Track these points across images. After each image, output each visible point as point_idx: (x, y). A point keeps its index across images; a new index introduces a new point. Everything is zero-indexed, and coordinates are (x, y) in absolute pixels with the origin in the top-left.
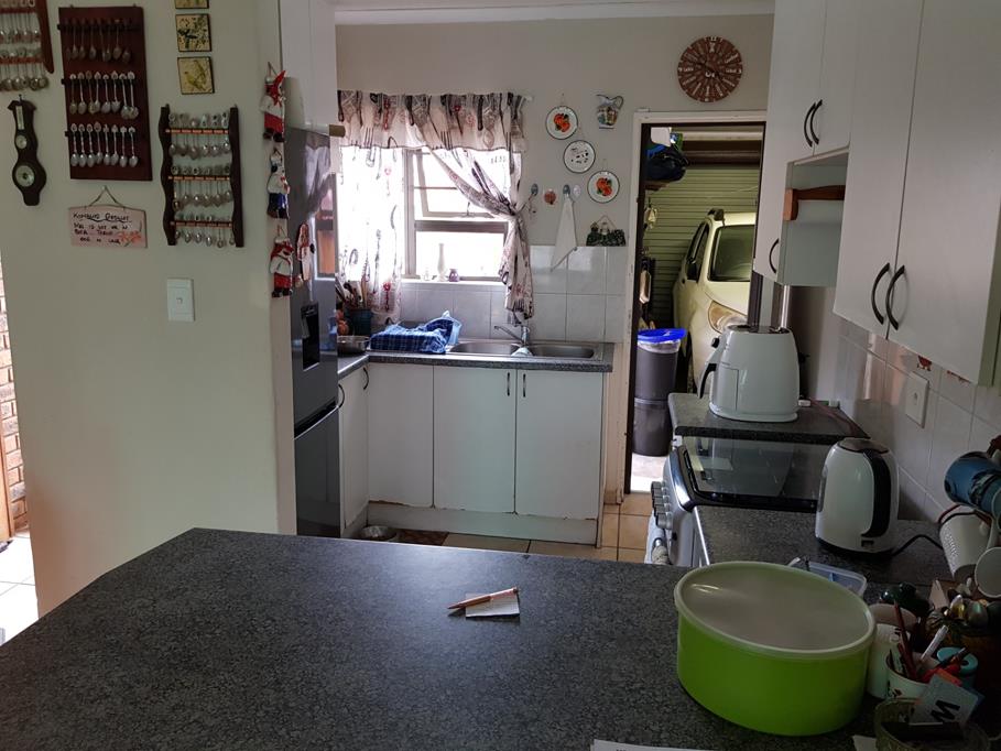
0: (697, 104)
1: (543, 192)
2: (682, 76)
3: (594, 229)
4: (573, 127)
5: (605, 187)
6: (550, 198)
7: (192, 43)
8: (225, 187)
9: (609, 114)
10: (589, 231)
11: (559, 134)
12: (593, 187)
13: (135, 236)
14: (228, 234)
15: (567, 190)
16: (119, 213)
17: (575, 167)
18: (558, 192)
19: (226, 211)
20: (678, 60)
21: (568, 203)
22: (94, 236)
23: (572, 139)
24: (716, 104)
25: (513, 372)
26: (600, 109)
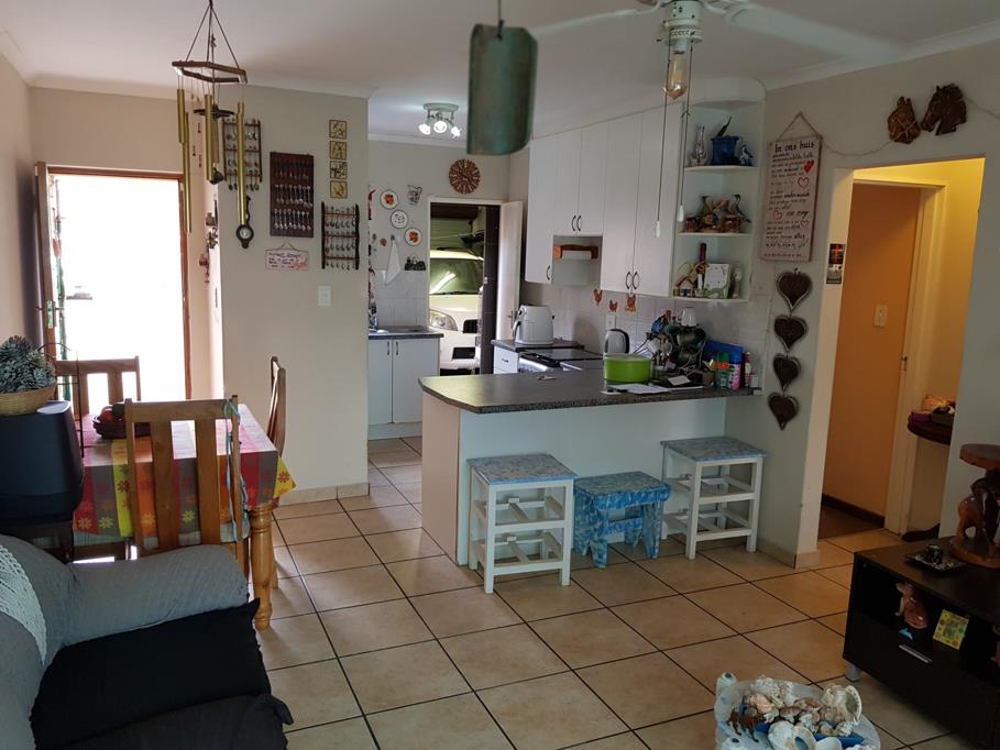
0: (458, 194)
1: (378, 239)
2: (451, 179)
3: (409, 261)
4: (396, 202)
5: (414, 237)
6: (383, 242)
7: (338, 175)
8: (351, 242)
9: (415, 197)
10: (406, 262)
11: (388, 206)
12: (408, 238)
13: (304, 264)
14: (351, 263)
15: (393, 238)
16: (295, 253)
17: (396, 224)
18: (388, 239)
19: (352, 253)
20: (449, 170)
21: (394, 245)
22: (280, 264)
23: (394, 210)
24: (468, 195)
25: (390, 341)
26: (411, 192)
